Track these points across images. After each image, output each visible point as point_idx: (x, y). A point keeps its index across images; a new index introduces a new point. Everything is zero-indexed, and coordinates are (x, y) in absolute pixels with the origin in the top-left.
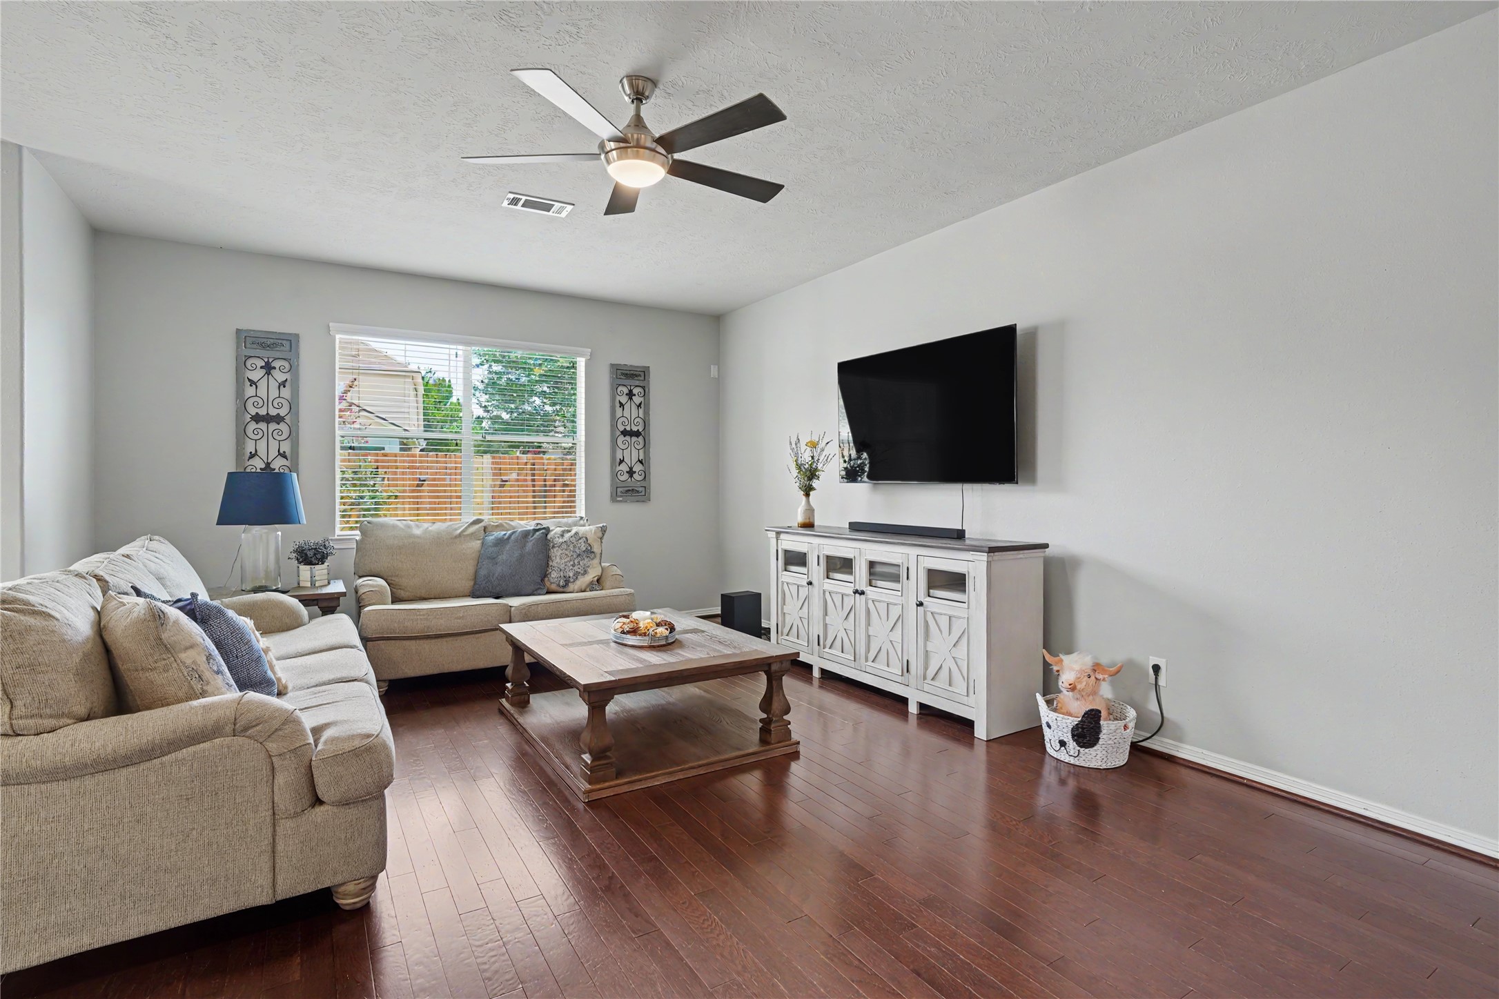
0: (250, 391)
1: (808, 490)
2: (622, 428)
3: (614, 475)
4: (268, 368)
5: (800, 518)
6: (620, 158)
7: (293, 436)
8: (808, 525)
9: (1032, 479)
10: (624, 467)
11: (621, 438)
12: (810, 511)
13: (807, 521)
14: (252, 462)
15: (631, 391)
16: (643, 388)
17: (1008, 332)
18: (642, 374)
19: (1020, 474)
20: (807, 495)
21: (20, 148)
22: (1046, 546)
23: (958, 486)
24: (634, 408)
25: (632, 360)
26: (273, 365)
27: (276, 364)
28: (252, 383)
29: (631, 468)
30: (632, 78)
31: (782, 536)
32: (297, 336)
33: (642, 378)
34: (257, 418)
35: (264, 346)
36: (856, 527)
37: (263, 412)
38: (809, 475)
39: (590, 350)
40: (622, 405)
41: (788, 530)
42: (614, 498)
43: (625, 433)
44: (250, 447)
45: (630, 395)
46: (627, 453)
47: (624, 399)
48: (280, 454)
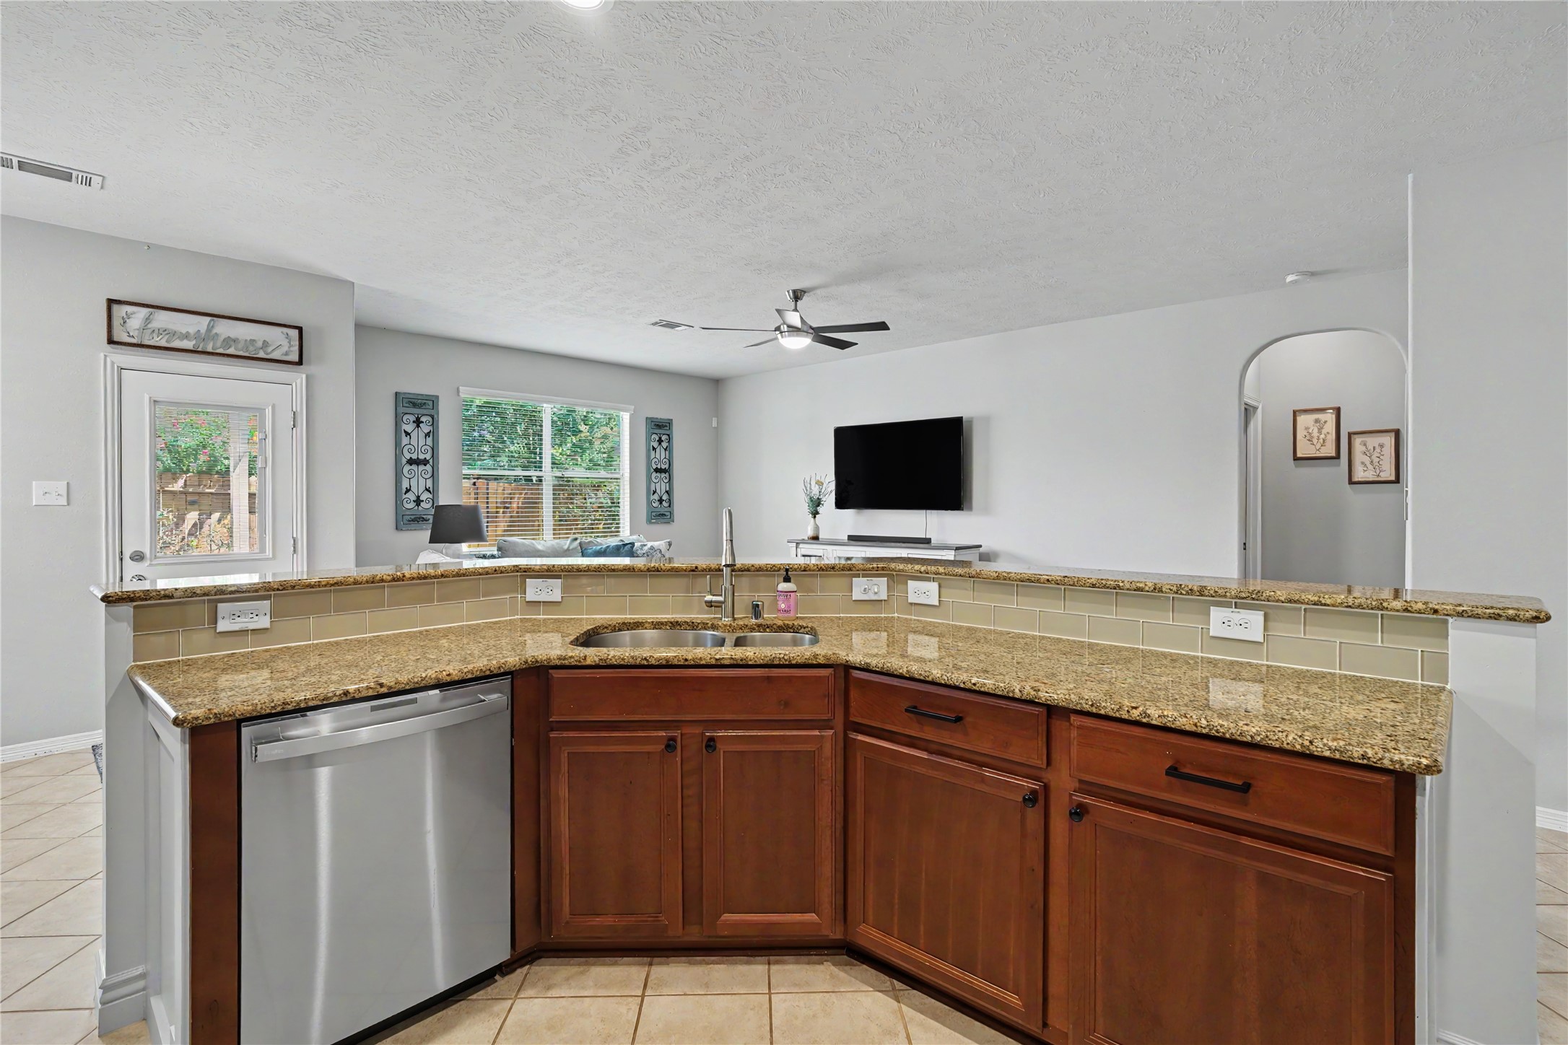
0: (405, 440)
1: (815, 514)
2: (655, 467)
3: (649, 503)
4: (418, 422)
5: (810, 533)
6: (789, 336)
7: (434, 476)
8: (816, 538)
9: (970, 508)
10: (656, 497)
11: (654, 475)
12: (817, 528)
13: (815, 535)
14: (407, 495)
15: (660, 438)
16: (668, 435)
17: (958, 421)
18: (668, 425)
19: (965, 505)
20: (815, 517)
21: (353, 283)
22: (980, 546)
23: (923, 512)
24: (663, 451)
25: (662, 415)
26: (422, 419)
27: (423, 419)
28: (407, 434)
29: (661, 498)
30: (794, 292)
31: (801, 546)
32: (437, 397)
33: (668, 428)
34: (411, 462)
35: (415, 405)
36: (851, 538)
37: (415, 457)
38: (816, 504)
39: (633, 407)
40: (654, 449)
41: (803, 542)
42: (649, 521)
43: (657, 470)
44: (405, 484)
45: (660, 441)
46: (658, 485)
47: (655, 445)
48: (426, 489)
